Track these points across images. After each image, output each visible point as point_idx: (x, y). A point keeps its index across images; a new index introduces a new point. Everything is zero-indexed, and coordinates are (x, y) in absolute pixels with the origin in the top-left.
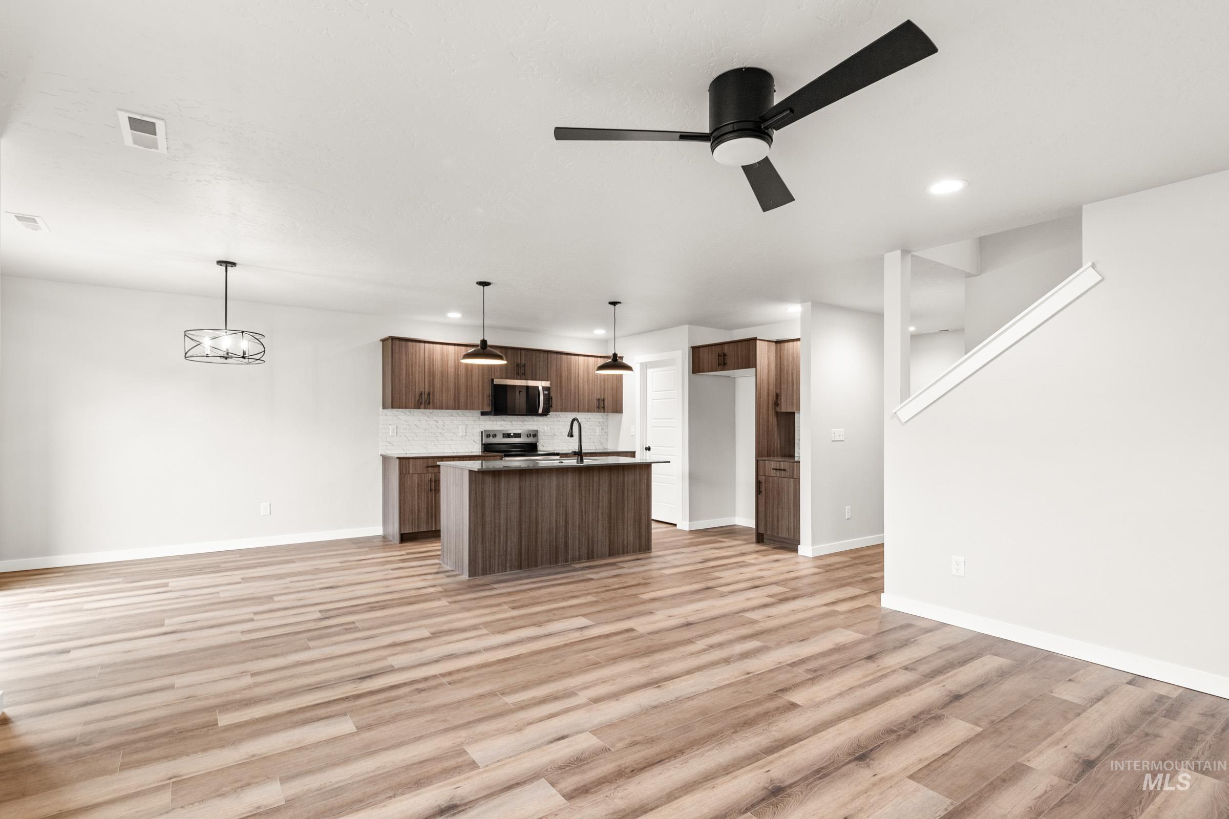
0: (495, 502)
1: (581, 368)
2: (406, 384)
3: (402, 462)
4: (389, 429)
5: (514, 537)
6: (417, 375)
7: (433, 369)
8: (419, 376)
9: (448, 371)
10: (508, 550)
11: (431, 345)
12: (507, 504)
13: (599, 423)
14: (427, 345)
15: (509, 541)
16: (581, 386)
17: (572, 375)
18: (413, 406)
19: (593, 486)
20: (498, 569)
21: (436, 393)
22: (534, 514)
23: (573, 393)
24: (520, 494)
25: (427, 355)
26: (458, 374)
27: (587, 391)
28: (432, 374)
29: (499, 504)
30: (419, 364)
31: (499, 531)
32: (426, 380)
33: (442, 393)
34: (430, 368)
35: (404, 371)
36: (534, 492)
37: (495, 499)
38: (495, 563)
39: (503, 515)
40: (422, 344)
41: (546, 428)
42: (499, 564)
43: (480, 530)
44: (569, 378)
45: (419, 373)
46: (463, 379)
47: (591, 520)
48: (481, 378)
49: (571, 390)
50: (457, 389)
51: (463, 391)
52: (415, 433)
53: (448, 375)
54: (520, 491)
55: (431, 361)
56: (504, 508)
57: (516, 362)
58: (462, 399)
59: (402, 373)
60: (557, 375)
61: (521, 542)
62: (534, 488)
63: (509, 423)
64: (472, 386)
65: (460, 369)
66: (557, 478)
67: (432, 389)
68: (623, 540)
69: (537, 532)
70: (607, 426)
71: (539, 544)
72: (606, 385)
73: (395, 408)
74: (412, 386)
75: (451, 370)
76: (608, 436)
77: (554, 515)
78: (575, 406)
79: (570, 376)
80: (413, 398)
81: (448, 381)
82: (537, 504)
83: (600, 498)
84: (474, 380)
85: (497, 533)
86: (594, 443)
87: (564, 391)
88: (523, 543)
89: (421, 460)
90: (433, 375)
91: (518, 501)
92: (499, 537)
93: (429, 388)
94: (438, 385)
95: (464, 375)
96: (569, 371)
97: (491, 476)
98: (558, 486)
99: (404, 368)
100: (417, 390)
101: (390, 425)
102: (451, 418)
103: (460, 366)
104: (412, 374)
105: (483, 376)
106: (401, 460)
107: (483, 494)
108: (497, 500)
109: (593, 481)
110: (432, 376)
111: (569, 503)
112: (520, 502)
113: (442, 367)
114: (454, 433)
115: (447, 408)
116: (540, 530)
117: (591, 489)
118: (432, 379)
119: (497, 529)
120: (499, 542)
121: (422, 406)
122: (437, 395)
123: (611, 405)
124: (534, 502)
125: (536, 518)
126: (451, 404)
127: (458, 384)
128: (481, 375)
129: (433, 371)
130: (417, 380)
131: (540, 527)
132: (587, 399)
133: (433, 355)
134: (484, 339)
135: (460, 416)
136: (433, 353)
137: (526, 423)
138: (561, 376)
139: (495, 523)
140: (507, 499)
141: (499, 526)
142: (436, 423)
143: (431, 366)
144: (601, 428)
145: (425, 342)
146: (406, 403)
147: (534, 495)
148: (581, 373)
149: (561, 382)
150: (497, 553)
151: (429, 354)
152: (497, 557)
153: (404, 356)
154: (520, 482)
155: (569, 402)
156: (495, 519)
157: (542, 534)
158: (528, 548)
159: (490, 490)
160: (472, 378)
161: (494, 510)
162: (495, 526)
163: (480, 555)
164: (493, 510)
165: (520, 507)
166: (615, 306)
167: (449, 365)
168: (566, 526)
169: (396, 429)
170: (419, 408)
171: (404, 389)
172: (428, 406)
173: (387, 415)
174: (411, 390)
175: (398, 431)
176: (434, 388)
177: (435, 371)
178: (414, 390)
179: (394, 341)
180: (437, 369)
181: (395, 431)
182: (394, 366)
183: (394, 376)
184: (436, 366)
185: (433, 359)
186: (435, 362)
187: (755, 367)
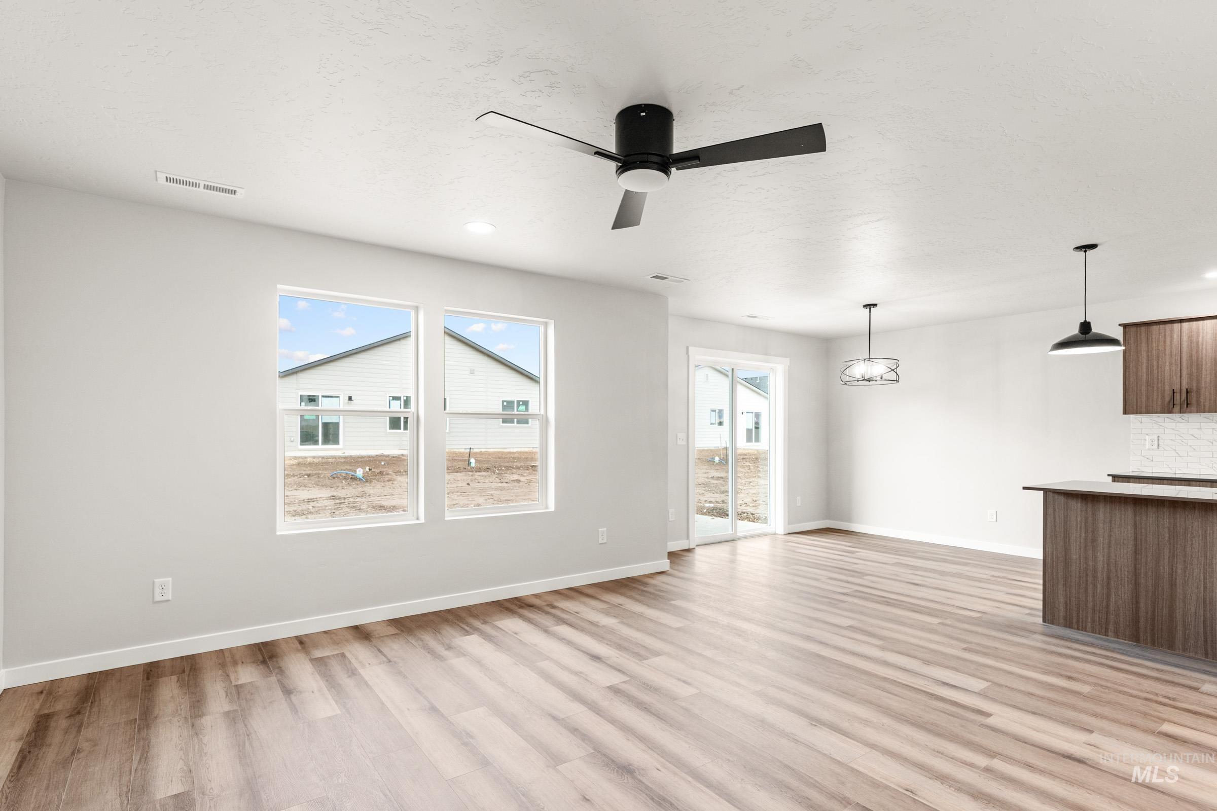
0: (1086, 537)
2: (1147, 382)
4: (1145, 440)
5: (1123, 592)
6: (1167, 368)
7: (1198, 356)
8: (1170, 369)
10: (1112, 608)
11: (1194, 323)
12: (1110, 542)
14: (1185, 325)
15: (1113, 596)
18: (1159, 410)
20: (1093, 627)
21: (1203, 391)
22: (1167, 568)
24: (1136, 534)
25: (1185, 338)
28: (1195, 363)
29: (1094, 540)
30: (1171, 352)
31: (1095, 577)
32: (1185, 373)
34: (1191, 356)
35: (1144, 366)
36: (1167, 535)
37: (1086, 532)
38: (1087, 618)
39: (1101, 557)
40: (1177, 326)
42: (1093, 621)
45: (1171, 364)
52: (1191, 446)
54: (1136, 529)
55: (1194, 345)
56: (1104, 548)
61: (1137, 603)
62: (1166, 530)
67: (1194, 384)
69: (1172, 598)
71: (1179, 616)
73: (1128, 414)
74: (1158, 384)
80: (1160, 400)
82: (1173, 556)
85: (1090, 579)
88: (1142, 605)
90: (1198, 365)
91: (1132, 542)
92: (1095, 586)
93: (1189, 383)
94: (1207, 379)
97: (1080, 501)
99: (1144, 361)
100: (1167, 387)
101: (1147, 435)
104: (1158, 367)
107: (1065, 522)
108: (1090, 535)
110: (1195, 367)
112: (1136, 545)
118: (1194, 371)
119: (1090, 574)
120: (1095, 590)
121: (1177, 408)
122: (1206, 393)
124: (1167, 551)
125: (1171, 575)
129: (1198, 359)
130: (1167, 375)
131: (1179, 590)
133: (1198, 336)
134: (1085, 321)
136: (1198, 332)
139: (1086, 564)
140: (1110, 536)
141: (1095, 571)
143: (1194, 353)
145: (1181, 321)
147: (1167, 539)
151: (1190, 337)
152: (1090, 611)
153: (1144, 345)
154: (1135, 516)
156: (1086, 558)
158: (1154, 616)
159: (1079, 519)
161: (1085, 547)
162: (1087, 569)
163: (1062, 600)
164: (1082, 546)
165: (1136, 552)
169: (1156, 440)
170: (1170, 412)
171: (1144, 388)
172: (1188, 409)
173: (1141, 423)
174: (1155, 388)
175: (1160, 443)
176: (1198, 382)
177: (1202, 358)
178: (1160, 388)
179: (1127, 330)
180: (1206, 356)
181: (1156, 443)
182: (1127, 361)
183: (1127, 374)
184: (1204, 351)
185: (1198, 343)
186: (1200, 346)
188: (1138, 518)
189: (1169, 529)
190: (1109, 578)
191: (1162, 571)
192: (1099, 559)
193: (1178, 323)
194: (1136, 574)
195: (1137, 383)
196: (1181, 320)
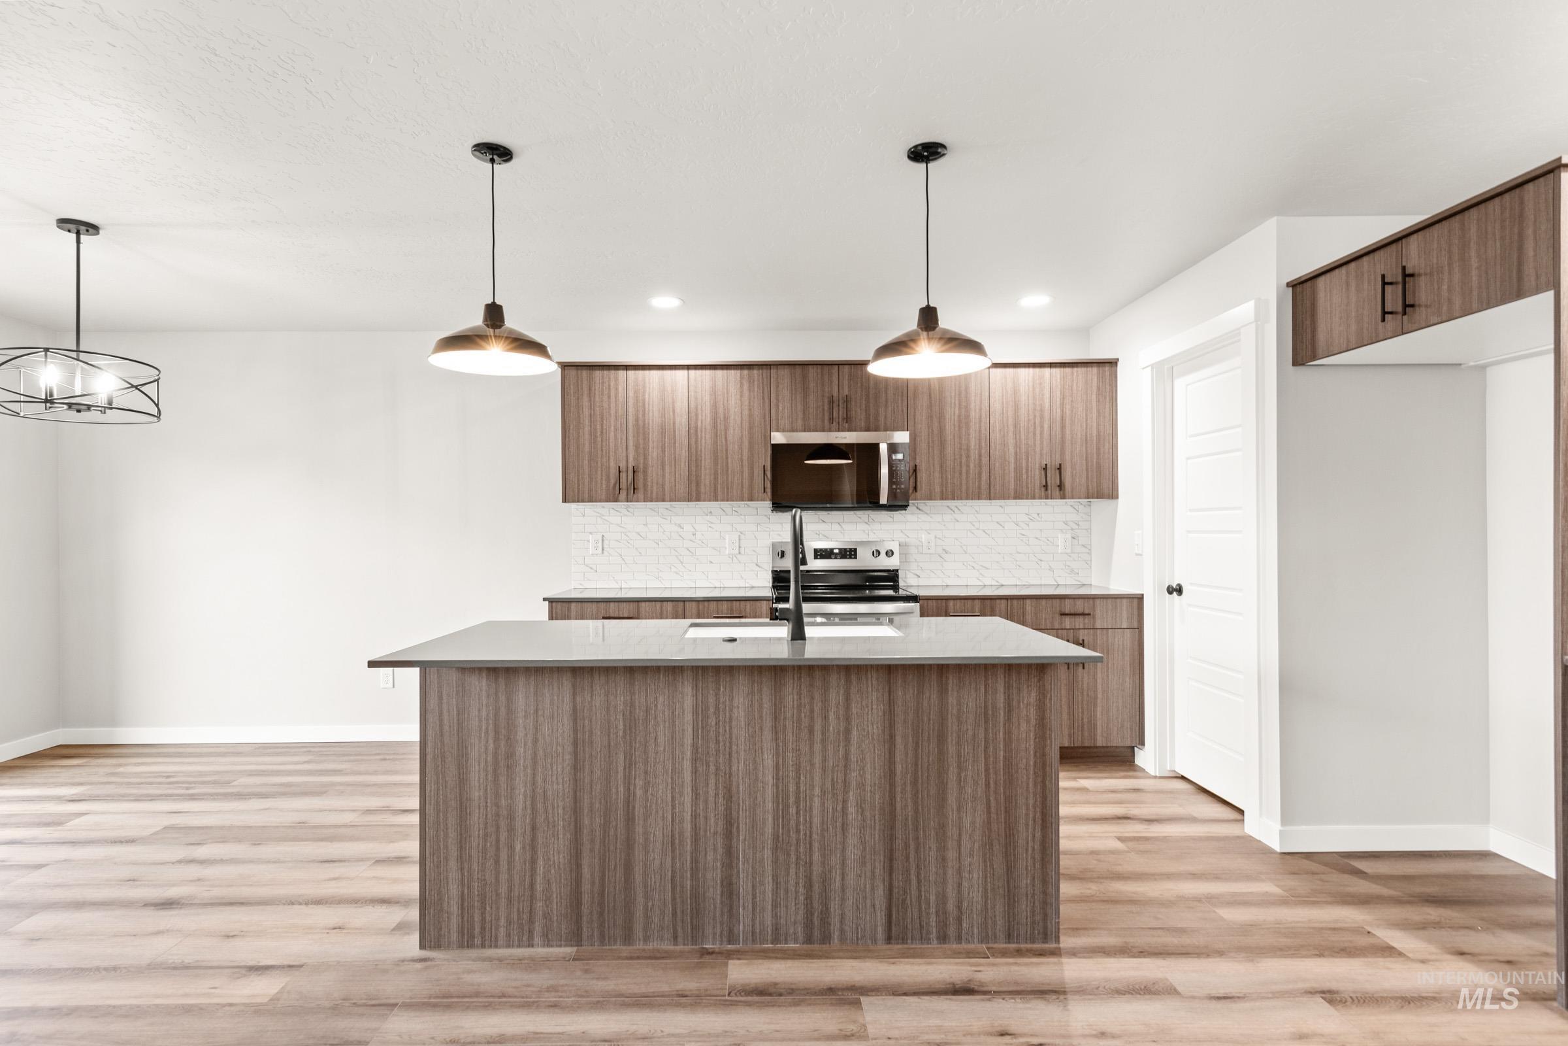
0: (496, 748)
1: (997, 394)
2: (590, 453)
3: (556, 608)
4: (589, 541)
5: (556, 849)
6: (612, 434)
7: (644, 421)
8: (615, 436)
9: (674, 423)
10: (539, 887)
11: (640, 373)
12: (535, 754)
13: (1066, 523)
14: (631, 373)
15: (540, 862)
16: (996, 436)
17: (972, 414)
18: (603, 497)
19: (825, 718)
20: (508, 935)
21: (649, 469)
22: (621, 789)
23: (974, 454)
24: (575, 731)
25: (631, 394)
26: (696, 428)
27: (1012, 450)
28: (641, 430)
29: (511, 755)
30: (616, 412)
31: (511, 830)
32: (631, 443)
33: (663, 468)
34: (637, 420)
35: (587, 429)
36: (621, 727)
37: (496, 739)
38: (498, 919)
39: (521, 789)
40: (622, 373)
41: (924, 537)
42: (509, 922)
43: (452, 820)
44: (964, 421)
45: (616, 430)
46: (708, 436)
47: (817, 821)
48: (746, 433)
49: (968, 450)
50: (694, 459)
51: (707, 462)
52: (637, 549)
53: (674, 431)
54: (575, 720)
55: (641, 407)
56: (525, 767)
57: (827, 395)
58: (706, 479)
59: (581, 434)
60: (930, 417)
61: (579, 866)
62: (620, 717)
63: (836, 527)
64: (727, 450)
65: (700, 417)
66: (696, 687)
67: (641, 461)
68: (942, 899)
69: (629, 844)
70: (1089, 530)
71: (638, 878)
72: (1068, 432)
73: (569, 502)
74: (602, 457)
75: (681, 420)
76: (1090, 554)
77: (688, 799)
78: (979, 487)
79: (967, 416)
80: (604, 482)
81: (675, 443)
82: (630, 765)
83: (853, 758)
84: (730, 438)
85: (503, 836)
86: (1051, 569)
87: (949, 450)
88: (586, 871)
89: (594, 605)
90: (644, 432)
91: (569, 749)
92: (511, 848)
93: (636, 459)
94: (654, 453)
95: (708, 427)
96: (964, 404)
98: (699, 712)
99: (587, 422)
100: (612, 464)
101: (591, 533)
102: (709, 518)
103: (699, 412)
104: (602, 432)
105: (751, 428)
106: (554, 604)
107: (460, 724)
108: (503, 743)
109: (825, 701)
110: (641, 436)
111: (740, 767)
112: (576, 753)
113: (663, 416)
114: (714, 548)
115: (674, 499)
116: (640, 839)
117: (818, 727)
118: (641, 442)
119: (503, 824)
120: (511, 857)
121: (623, 494)
122: (653, 473)
123: (1084, 481)
124: (621, 757)
125: (627, 802)
126: (682, 489)
127: (697, 448)
128: (746, 425)
129: (644, 425)
130: (612, 445)
131: (639, 829)
132: (1012, 466)
133: (644, 392)
134: (494, 303)
135: (727, 515)
136: (644, 387)
137: (877, 526)
138: (941, 417)
139: (497, 805)
140: (535, 741)
141: (511, 817)
142: (680, 530)
143: (640, 416)
144: (1069, 536)
145: (627, 367)
146: (590, 490)
147: (621, 733)
148: (997, 406)
149: (941, 430)
150: (503, 890)
151: (636, 392)
152: (503, 902)
153: (586, 398)
154: (574, 694)
155: (964, 477)
156: (497, 795)
157: (646, 853)
158: (602, 885)
159: (484, 713)
160: (726, 433)
161: (495, 770)
162: (498, 815)
163: (454, 889)
164: (490, 769)
165: (576, 767)
167: (678, 410)
168: (729, 833)
169: (601, 541)
170: (616, 500)
171: (586, 462)
172: (635, 496)
173: (584, 516)
174: (599, 464)
175: (605, 546)
176: (645, 458)
177: (649, 423)
178: (605, 464)
179: (566, 372)
180: (653, 422)
181: (600, 545)
182: (567, 420)
183: (567, 439)
184: (651, 414)
185: (644, 401)
186: (647, 406)
187: (1556, 286)
188: (579, 699)
189: (624, 714)
190: (534, 828)
191: (614, 797)
192: (517, 792)
193: (623, 369)
194: (576, 810)
195: (578, 455)
196: (626, 366)
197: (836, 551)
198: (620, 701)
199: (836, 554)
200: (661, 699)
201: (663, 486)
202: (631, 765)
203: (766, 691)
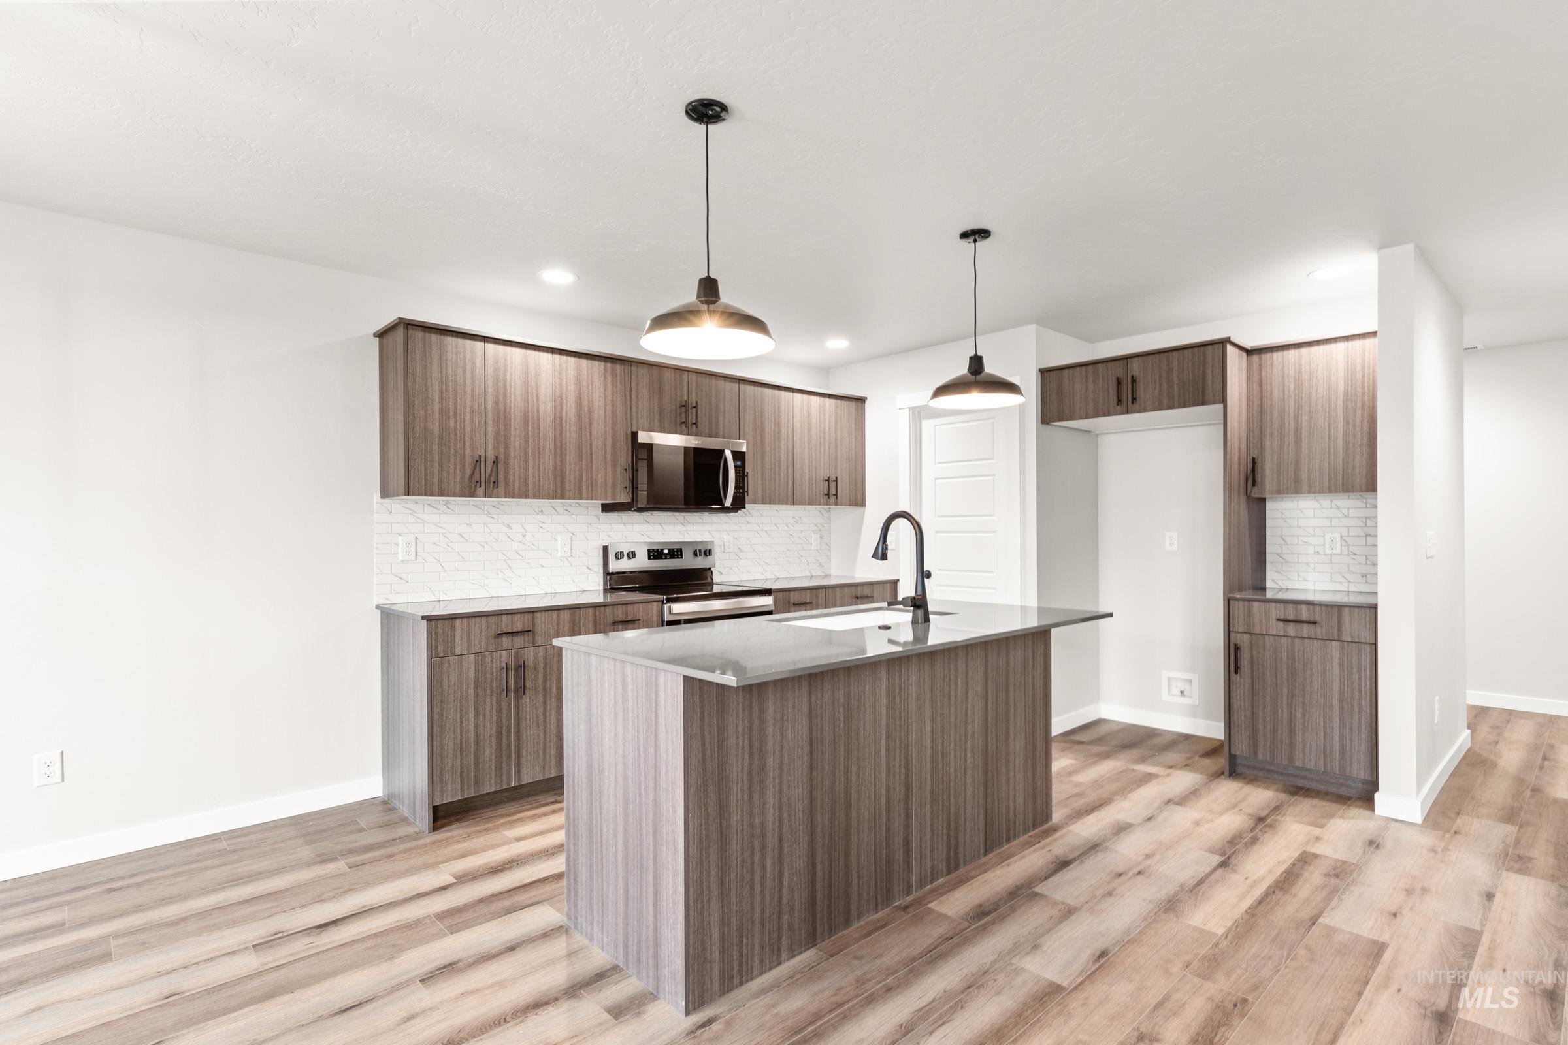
0: (751, 764)
1: (798, 415)
2: (441, 437)
3: (437, 627)
4: (398, 544)
5: (797, 859)
6: (468, 417)
7: (505, 404)
8: (472, 419)
9: (538, 411)
10: (785, 900)
11: (501, 348)
12: (781, 762)
13: (816, 525)
14: (490, 347)
15: (786, 873)
16: (797, 451)
17: (783, 430)
18: (457, 491)
19: (956, 684)
20: (762, 962)
21: (512, 461)
22: (842, 779)
23: (783, 464)
25: (490, 371)
26: (561, 418)
27: (807, 464)
28: (502, 415)
29: (763, 768)
30: (473, 391)
31: (763, 847)
32: (490, 429)
33: (526, 461)
34: (497, 403)
35: (436, 407)
36: (842, 719)
37: (751, 755)
38: (753, 948)
39: (771, 800)
40: (479, 345)
41: (726, 537)
42: (762, 947)
43: (714, 856)
44: (777, 436)
45: (472, 411)
46: (573, 429)
47: (952, 770)
48: (609, 429)
49: (780, 461)
50: (559, 449)
51: (571, 457)
52: (458, 553)
53: (538, 420)
55: (501, 384)
56: (774, 778)
57: (679, 399)
58: (571, 476)
59: (430, 411)
60: (755, 430)
61: (814, 866)
63: (658, 527)
64: (591, 445)
65: (565, 407)
66: (888, 673)
67: (502, 450)
68: (1008, 808)
70: (829, 531)
71: (853, 860)
72: (839, 452)
74: (455, 443)
75: (546, 408)
76: (830, 550)
77: (884, 775)
78: (787, 494)
79: (779, 432)
80: (458, 471)
81: (539, 433)
83: (969, 714)
84: (594, 433)
85: (757, 857)
86: (808, 564)
87: (767, 460)
89: (484, 620)
90: (505, 418)
91: (806, 750)
92: (763, 867)
93: (496, 448)
94: (516, 443)
95: (573, 419)
96: (777, 421)
98: (890, 694)
99: (435, 398)
100: (468, 452)
101: (401, 535)
102: (540, 517)
103: (564, 401)
104: (455, 413)
105: (614, 424)
106: (433, 622)
107: (720, 746)
108: (756, 756)
110: (502, 421)
111: (913, 738)
112: (811, 753)
113: (526, 401)
114: (546, 551)
115: (538, 496)
116: (854, 823)
117: (953, 693)
118: (502, 428)
119: (757, 845)
120: (763, 878)
121: (481, 490)
122: (515, 465)
123: (848, 491)
124: (842, 748)
125: (846, 790)
126: (546, 485)
127: (561, 442)
128: (609, 421)
129: (505, 409)
130: (468, 429)
131: (854, 814)
132: (807, 477)
133: (505, 371)
134: (708, 277)
135: (558, 514)
136: (505, 365)
137: (690, 527)
138: (762, 430)
139: (752, 825)
140: (782, 748)
141: (763, 835)
142: (507, 530)
143: (500, 397)
144: (819, 536)
145: (485, 339)
146: (441, 481)
147: (842, 725)
148: (798, 426)
149: (762, 441)
150: (757, 916)
151: (496, 370)
152: (757, 928)
153: (435, 367)
154: (810, 693)
155: (777, 484)
156: (751, 814)
157: (858, 835)
159: (740, 729)
160: (590, 429)
161: (750, 788)
162: (752, 836)
164: (746, 788)
165: (812, 767)
166: (975, 241)
167: (542, 397)
168: (907, 799)
169: (414, 543)
170: (473, 495)
171: (436, 447)
172: (495, 490)
173: (391, 512)
174: (453, 451)
175: (419, 550)
176: (507, 447)
177: (510, 408)
178: (459, 451)
179: (410, 332)
180: (515, 405)
181: (413, 549)
182: (411, 393)
183: (411, 417)
184: (513, 397)
185: (505, 381)
186: (508, 389)
187: (1224, 401)
188: (813, 698)
189: (844, 707)
190: (781, 840)
191: (837, 788)
192: (768, 806)
193: (481, 341)
194: (812, 812)
195: (426, 438)
196: (485, 337)
197: (666, 551)
198: (841, 694)
199: (666, 554)
200: (867, 687)
201: (526, 481)
202: (849, 754)
203: (927, 668)
